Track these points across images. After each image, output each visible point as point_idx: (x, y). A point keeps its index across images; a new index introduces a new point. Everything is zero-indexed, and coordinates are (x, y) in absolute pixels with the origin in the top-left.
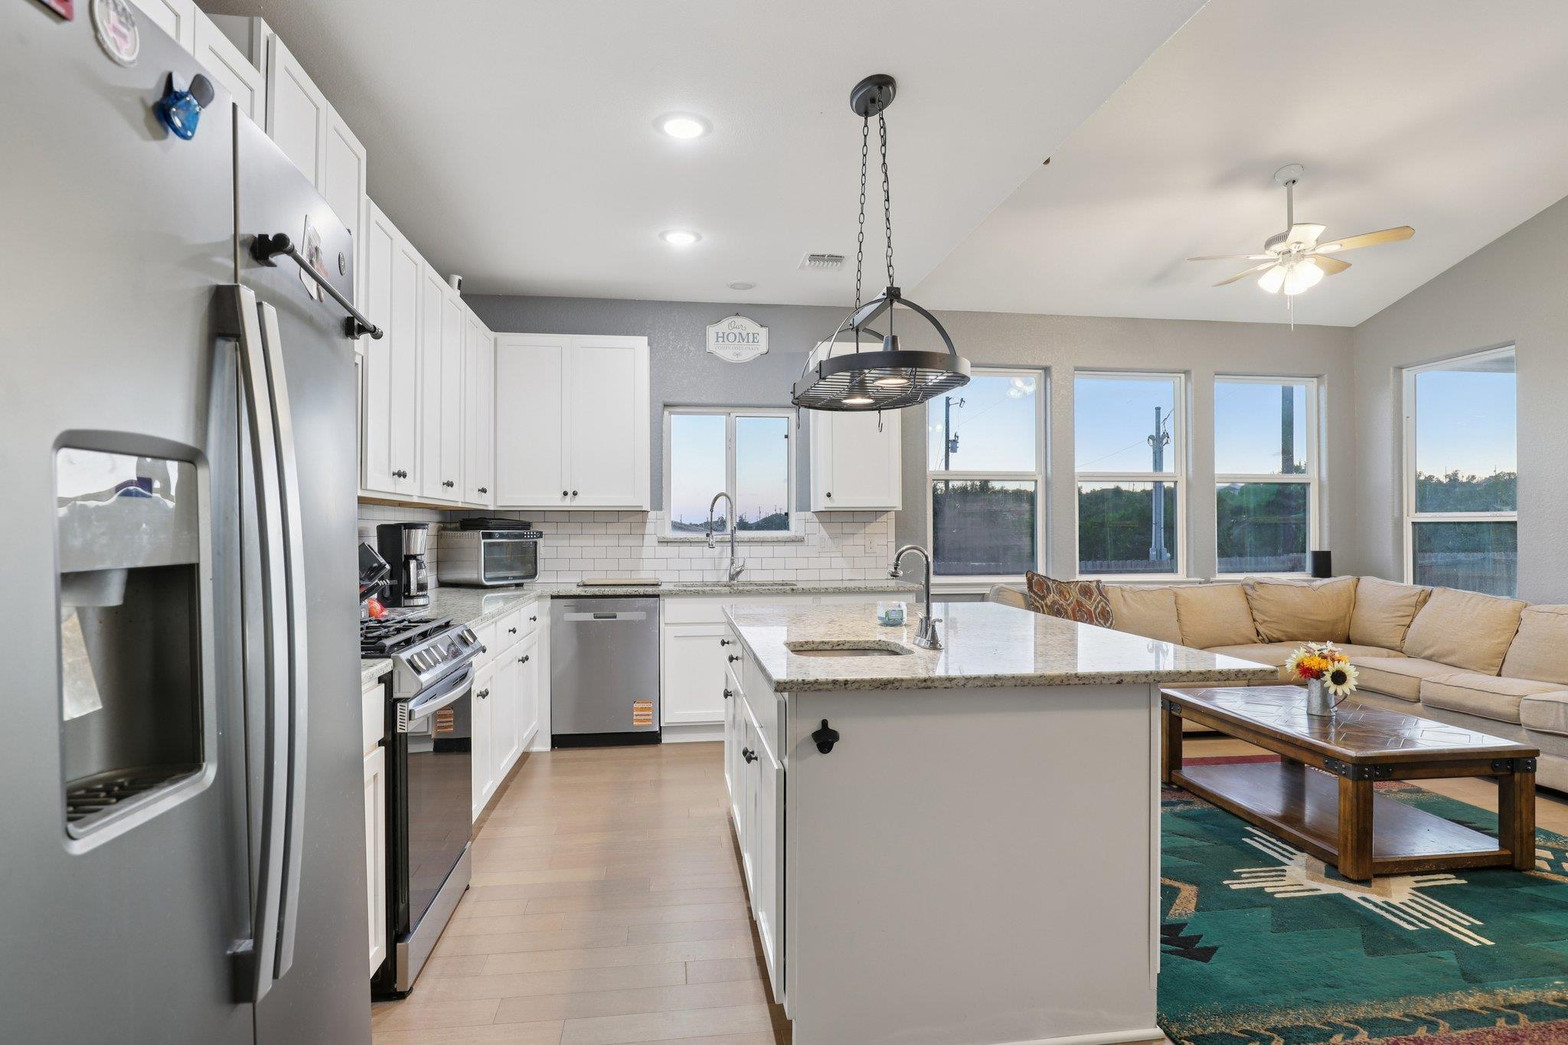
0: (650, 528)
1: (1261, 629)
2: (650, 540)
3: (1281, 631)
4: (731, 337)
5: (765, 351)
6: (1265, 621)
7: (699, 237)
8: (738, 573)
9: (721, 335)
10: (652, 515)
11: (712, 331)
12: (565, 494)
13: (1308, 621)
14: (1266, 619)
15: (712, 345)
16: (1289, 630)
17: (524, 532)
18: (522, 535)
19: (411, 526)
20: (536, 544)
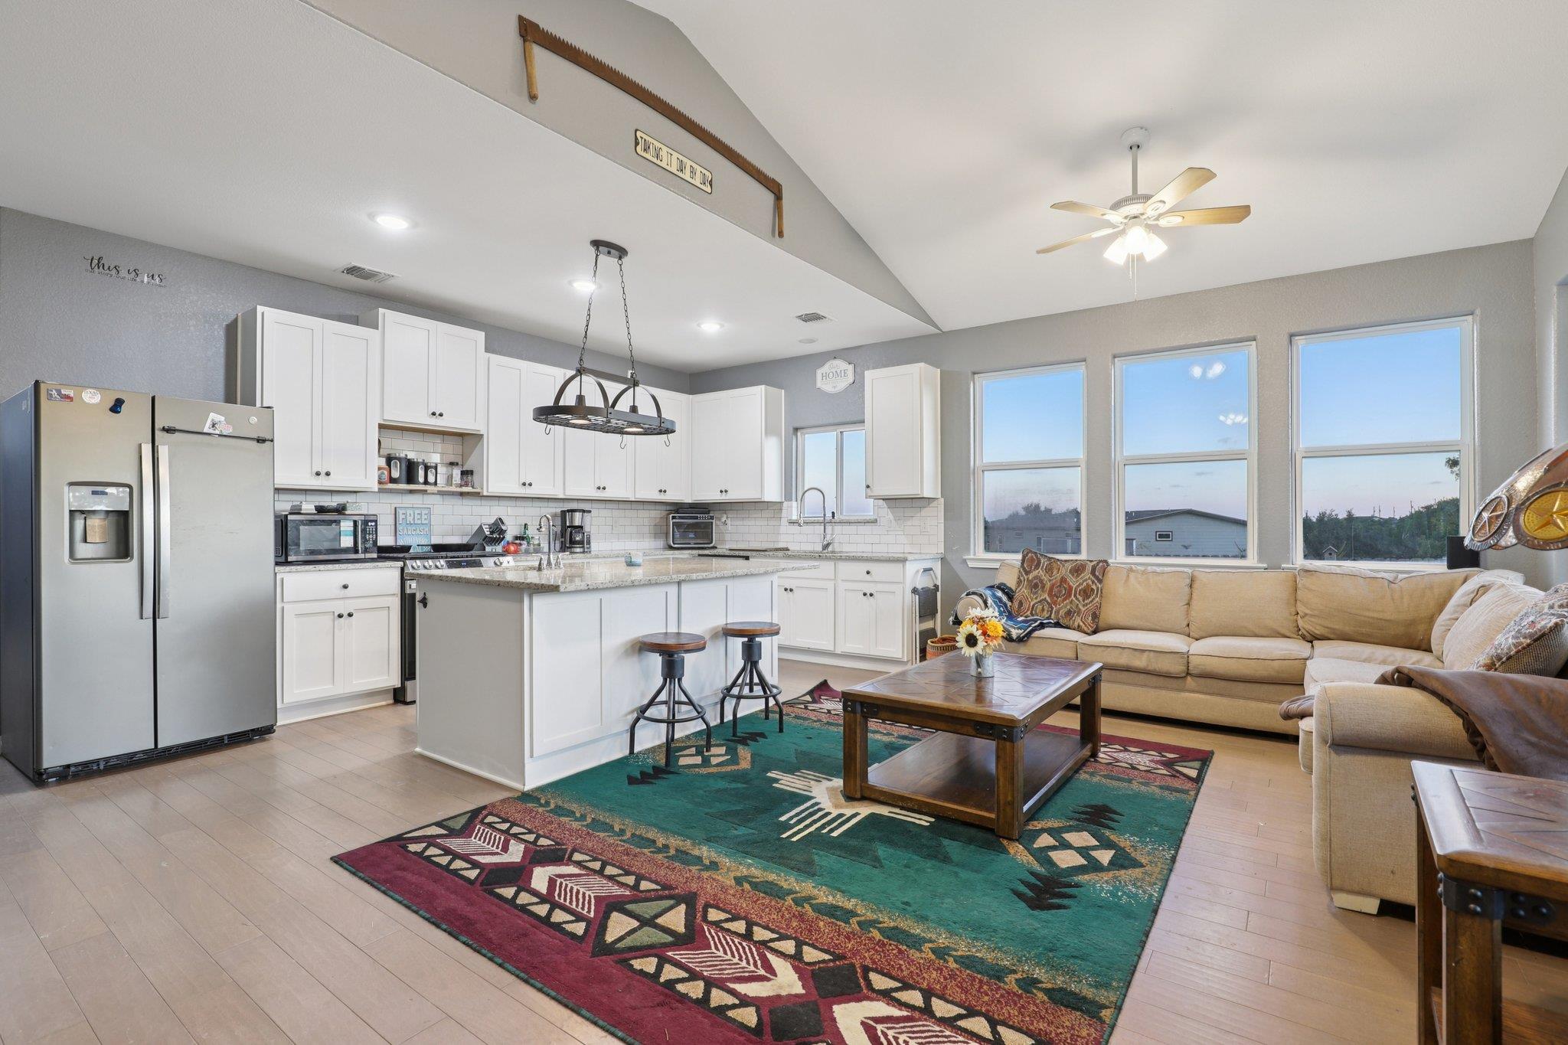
0: (784, 513)
1: (1301, 623)
2: (784, 521)
3: (1327, 628)
4: (831, 375)
5: (852, 381)
6: (1306, 615)
7: (722, 326)
8: (828, 545)
9: (824, 375)
10: (785, 504)
11: (819, 372)
12: (721, 492)
13: (1363, 618)
14: (1308, 611)
15: (819, 384)
16: (1337, 627)
17: (699, 515)
18: (697, 518)
19: (573, 511)
20: (712, 523)
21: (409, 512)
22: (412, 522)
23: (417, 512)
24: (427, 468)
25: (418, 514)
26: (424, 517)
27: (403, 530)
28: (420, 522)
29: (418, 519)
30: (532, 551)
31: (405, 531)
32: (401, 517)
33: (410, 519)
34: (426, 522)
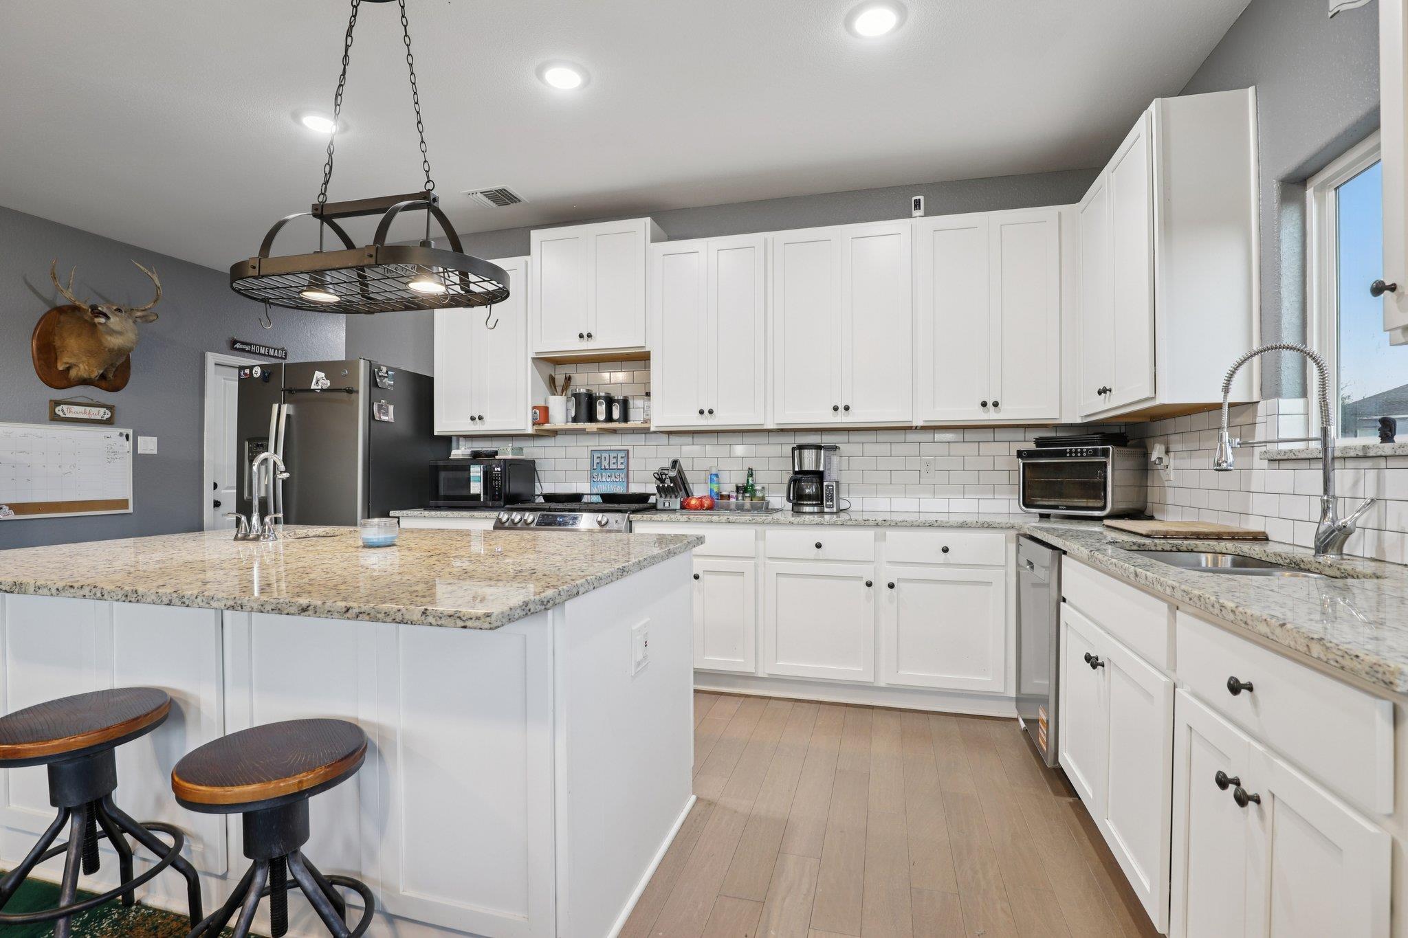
0: (1259, 435)
2: (1261, 457)
17: (1068, 448)
18: (1062, 454)
19: (801, 447)
20: (1105, 464)
21: (604, 455)
22: (607, 467)
23: (612, 455)
24: (610, 401)
25: (614, 457)
26: (621, 460)
27: (597, 475)
28: (615, 467)
29: (614, 463)
30: (733, 507)
31: (600, 478)
32: (597, 461)
33: (605, 464)
34: (623, 467)
